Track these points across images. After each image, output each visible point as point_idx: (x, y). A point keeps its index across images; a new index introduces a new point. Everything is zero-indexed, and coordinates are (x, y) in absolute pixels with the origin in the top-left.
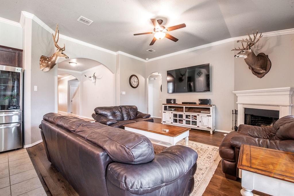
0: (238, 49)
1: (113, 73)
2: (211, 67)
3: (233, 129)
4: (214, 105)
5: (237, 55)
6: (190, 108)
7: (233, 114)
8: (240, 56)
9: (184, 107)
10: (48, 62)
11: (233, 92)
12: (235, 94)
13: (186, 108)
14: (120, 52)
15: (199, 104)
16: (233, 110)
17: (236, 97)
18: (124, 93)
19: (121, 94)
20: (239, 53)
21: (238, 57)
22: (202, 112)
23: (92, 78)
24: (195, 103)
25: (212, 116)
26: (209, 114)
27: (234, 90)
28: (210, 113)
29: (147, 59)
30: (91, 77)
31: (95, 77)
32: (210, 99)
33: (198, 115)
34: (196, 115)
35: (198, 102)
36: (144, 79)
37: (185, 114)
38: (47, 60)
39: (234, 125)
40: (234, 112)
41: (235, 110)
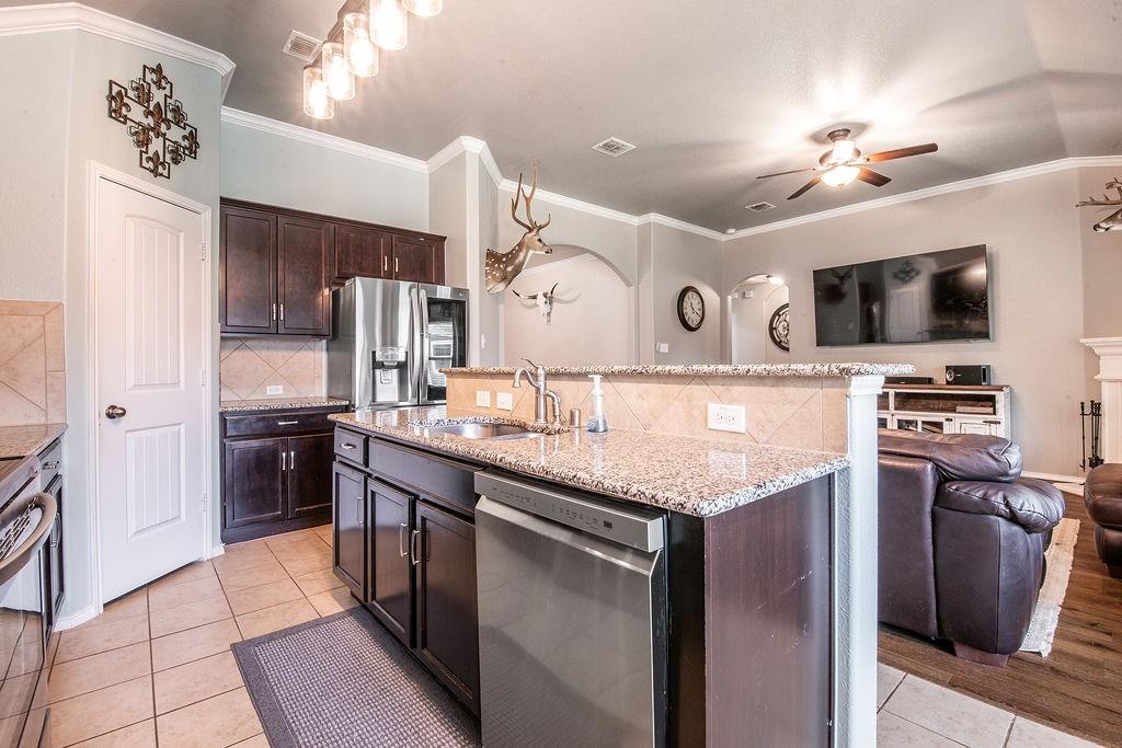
0: (1103, 200)
1: (628, 284)
2: (991, 254)
3: (1084, 467)
4: (1007, 387)
5: (1103, 225)
6: (909, 396)
7: (1083, 414)
8: (1113, 229)
9: (892, 392)
10: (506, 267)
11: (1082, 341)
12: (1089, 350)
13: (897, 394)
14: (654, 217)
15: (948, 383)
16: (1082, 404)
17: (1092, 359)
18: (664, 348)
19: (657, 352)
20: (1112, 218)
21: (1107, 229)
22: (959, 409)
23: (541, 300)
24: (930, 381)
25: (1003, 422)
26: (991, 418)
27: (1082, 332)
28: (995, 413)
29: (732, 231)
30: (535, 297)
31: (549, 299)
32: (989, 367)
33: (948, 420)
34: (942, 420)
35: (942, 378)
36: (718, 299)
37: (895, 418)
38: (504, 262)
39: (1089, 454)
40: (1088, 410)
41: (1092, 402)
